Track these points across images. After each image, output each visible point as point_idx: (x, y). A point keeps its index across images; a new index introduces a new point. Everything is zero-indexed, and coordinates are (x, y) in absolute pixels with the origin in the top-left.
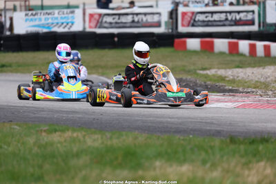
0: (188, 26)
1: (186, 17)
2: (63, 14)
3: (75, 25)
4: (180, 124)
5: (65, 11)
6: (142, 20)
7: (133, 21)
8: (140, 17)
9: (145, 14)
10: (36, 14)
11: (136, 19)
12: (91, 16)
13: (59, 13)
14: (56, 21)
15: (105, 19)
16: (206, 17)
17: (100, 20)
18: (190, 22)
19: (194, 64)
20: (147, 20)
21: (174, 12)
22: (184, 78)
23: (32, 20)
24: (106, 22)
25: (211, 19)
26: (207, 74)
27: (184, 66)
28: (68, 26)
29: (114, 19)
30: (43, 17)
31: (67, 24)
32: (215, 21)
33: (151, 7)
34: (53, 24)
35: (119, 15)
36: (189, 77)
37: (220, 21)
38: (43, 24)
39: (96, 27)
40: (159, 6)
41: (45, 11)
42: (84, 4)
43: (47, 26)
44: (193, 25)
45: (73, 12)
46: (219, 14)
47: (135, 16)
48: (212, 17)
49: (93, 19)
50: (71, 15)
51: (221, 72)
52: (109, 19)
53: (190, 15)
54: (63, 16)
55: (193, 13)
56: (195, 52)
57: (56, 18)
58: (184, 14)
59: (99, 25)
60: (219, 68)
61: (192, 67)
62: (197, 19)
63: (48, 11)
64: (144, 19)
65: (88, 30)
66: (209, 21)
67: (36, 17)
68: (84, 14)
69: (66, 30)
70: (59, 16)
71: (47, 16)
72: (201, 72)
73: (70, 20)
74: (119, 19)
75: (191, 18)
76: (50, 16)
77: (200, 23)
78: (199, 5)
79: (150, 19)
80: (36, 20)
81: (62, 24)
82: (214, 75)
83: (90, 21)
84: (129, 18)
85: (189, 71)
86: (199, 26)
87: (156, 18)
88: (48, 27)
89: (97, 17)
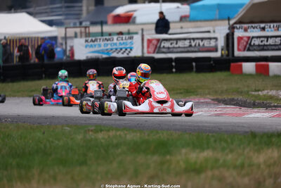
0: (244, 50)
1: (242, 41)
2: (122, 40)
3: (134, 50)
4: (215, 127)
5: (124, 37)
6: (199, 45)
7: (191, 46)
8: (197, 41)
9: (202, 39)
10: (96, 40)
11: (193, 44)
12: (150, 41)
13: (117, 39)
14: (115, 47)
15: (162, 45)
16: (262, 41)
17: (158, 45)
18: (246, 46)
19: (248, 86)
20: (204, 45)
21: (230, 37)
22: (236, 98)
23: (91, 46)
24: (164, 47)
25: (266, 43)
26: (259, 95)
27: (239, 88)
28: (127, 52)
29: (171, 44)
30: (102, 43)
31: (126, 49)
32: (270, 45)
33: (209, 32)
34: (112, 49)
35: (177, 40)
36: (240, 98)
37: (275, 45)
38: (102, 50)
39: (154, 52)
40: (216, 31)
41: (104, 37)
42: (142, 30)
43: (106, 52)
44: (249, 50)
45: (131, 38)
46: (274, 39)
47: (192, 41)
48: (267, 41)
49: (151, 45)
50: (129, 41)
51: (273, 93)
52: (167, 44)
53: (246, 39)
54: (122, 42)
55: (249, 38)
56: (250, 75)
57: (116, 44)
58: (240, 39)
59: (157, 50)
60: (271, 90)
61: (246, 89)
62: (252, 44)
63: (108, 37)
64: (201, 44)
65: (146, 55)
66: (264, 45)
67: (96, 43)
68: (143, 39)
69: (125, 55)
70: (118, 42)
71: (106, 42)
72: (253, 93)
73: (128, 46)
74: (177, 43)
75: (247, 43)
76: (109, 42)
77: (255, 48)
78: (256, 29)
79: (206, 43)
80: (95, 46)
81: (121, 49)
82: (265, 95)
83: (148, 47)
84: (187, 43)
85: (242, 92)
86: (254, 50)
87: (213, 43)
88: (108, 53)
89: (155, 42)
